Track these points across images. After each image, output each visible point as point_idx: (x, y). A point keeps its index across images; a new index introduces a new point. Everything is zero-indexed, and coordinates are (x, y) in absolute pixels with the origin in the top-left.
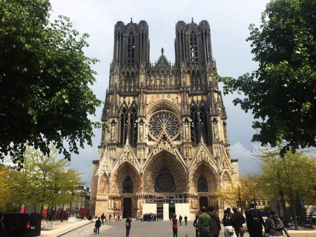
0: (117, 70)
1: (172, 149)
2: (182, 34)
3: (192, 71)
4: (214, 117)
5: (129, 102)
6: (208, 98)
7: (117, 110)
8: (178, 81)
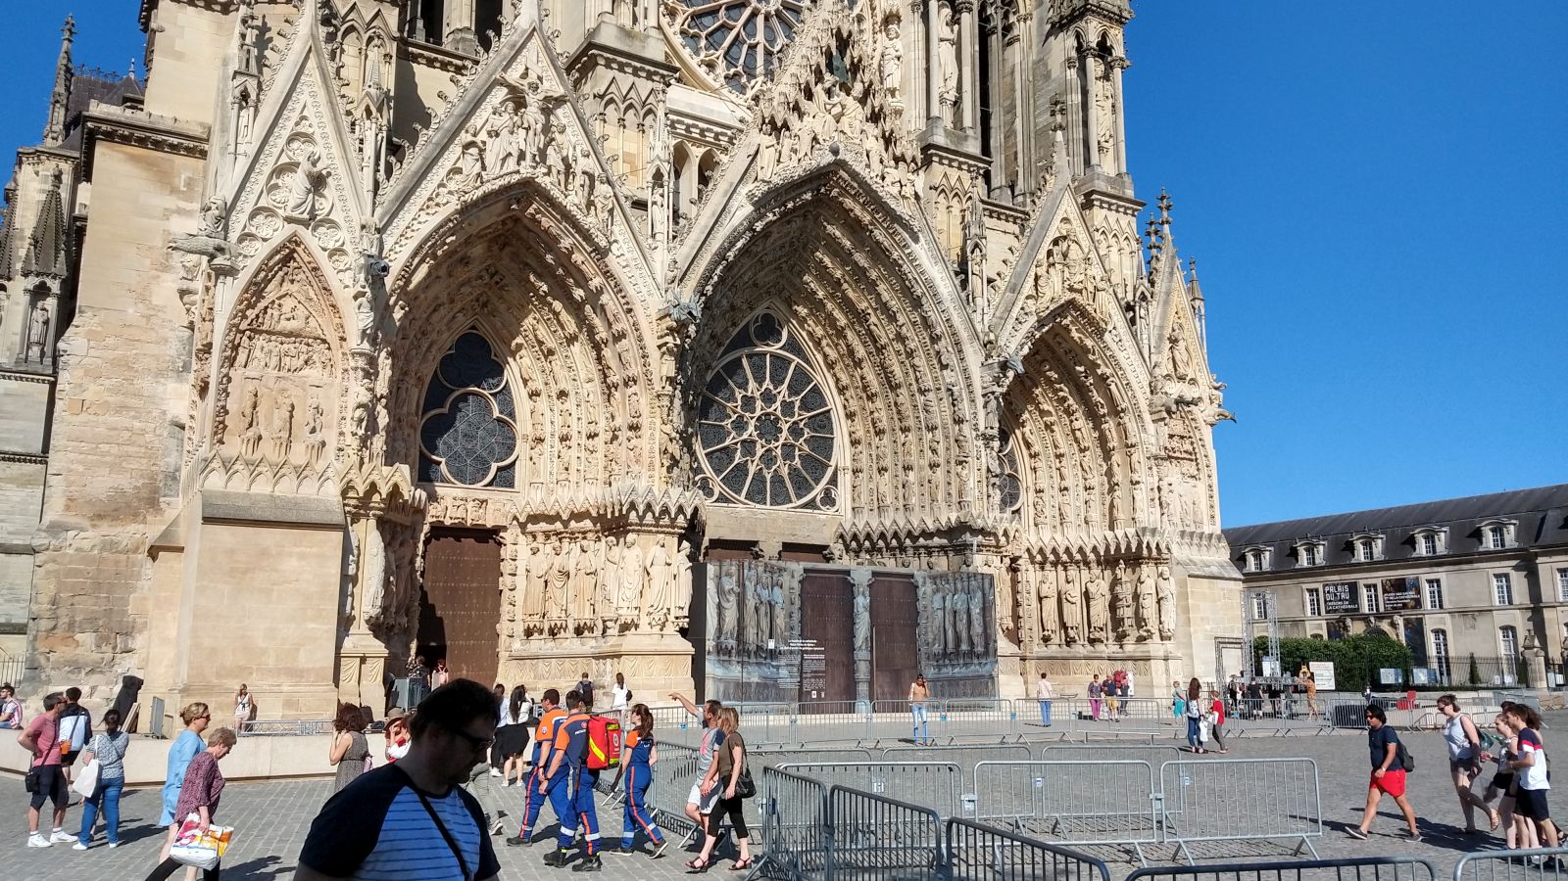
1: (895, 174)
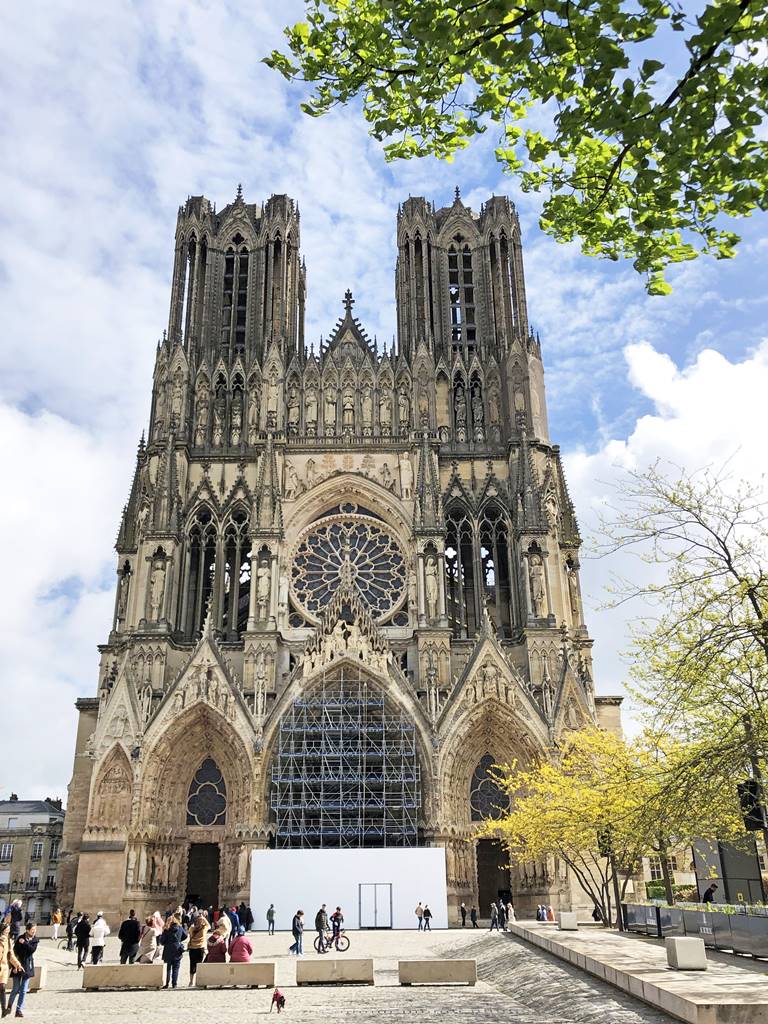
0: (179, 368)
1: (375, 656)
2: (418, 244)
3: (453, 374)
4: (530, 540)
5: (222, 484)
6: (511, 471)
7: (174, 511)
8: (402, 409)
